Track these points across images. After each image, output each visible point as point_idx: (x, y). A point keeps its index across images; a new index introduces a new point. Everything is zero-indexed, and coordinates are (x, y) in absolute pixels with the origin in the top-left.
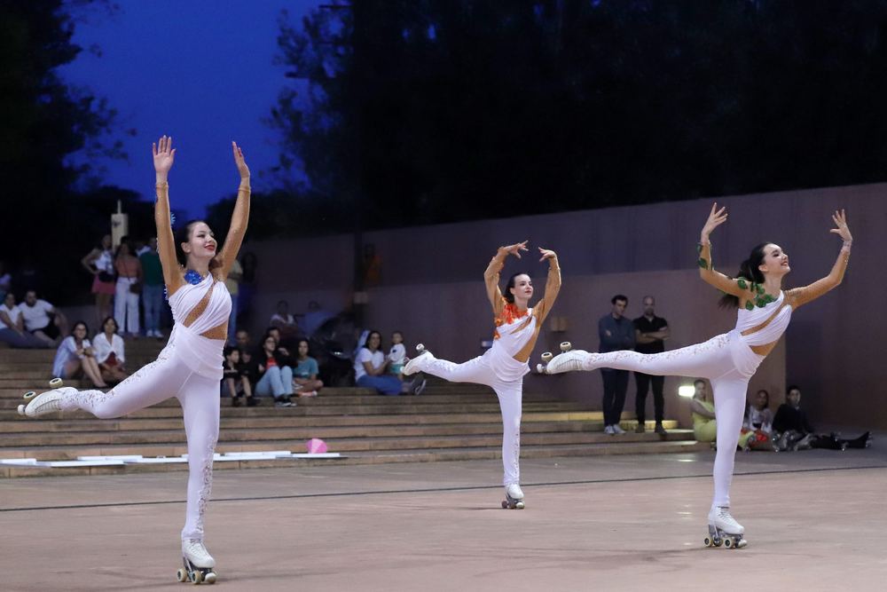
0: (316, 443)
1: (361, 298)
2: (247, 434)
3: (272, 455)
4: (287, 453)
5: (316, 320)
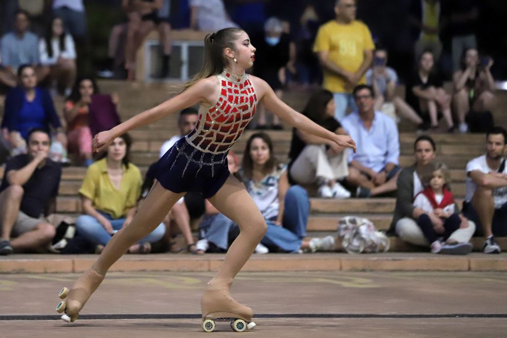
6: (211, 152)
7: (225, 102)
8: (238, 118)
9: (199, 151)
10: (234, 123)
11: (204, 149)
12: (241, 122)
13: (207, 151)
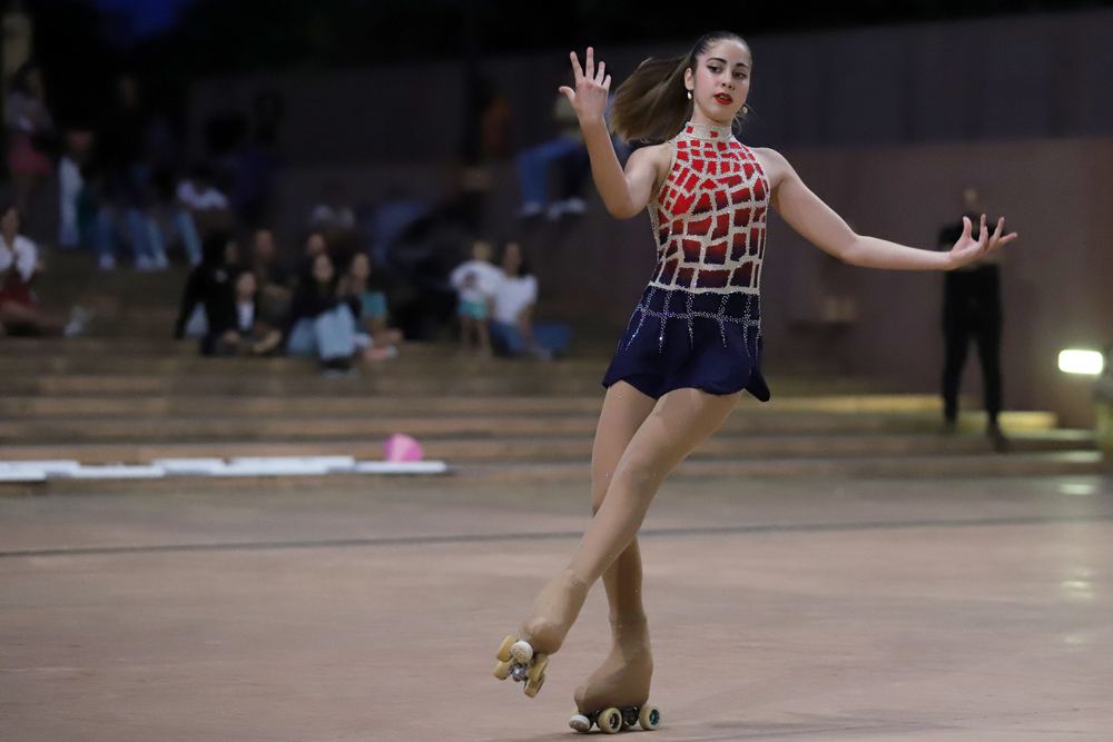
0: (402, 444)
1: (478, 178)
2: (273, 426)
3: (318, 465)
4: (343, 462)
5: (396, 217)
6: (683, 289)
7: (686, 171)
8: (722, 202)
9: (659, 291)
10: (714, 214)
11: (668, 284)
12: (731, 210)
13: (673, 287)
